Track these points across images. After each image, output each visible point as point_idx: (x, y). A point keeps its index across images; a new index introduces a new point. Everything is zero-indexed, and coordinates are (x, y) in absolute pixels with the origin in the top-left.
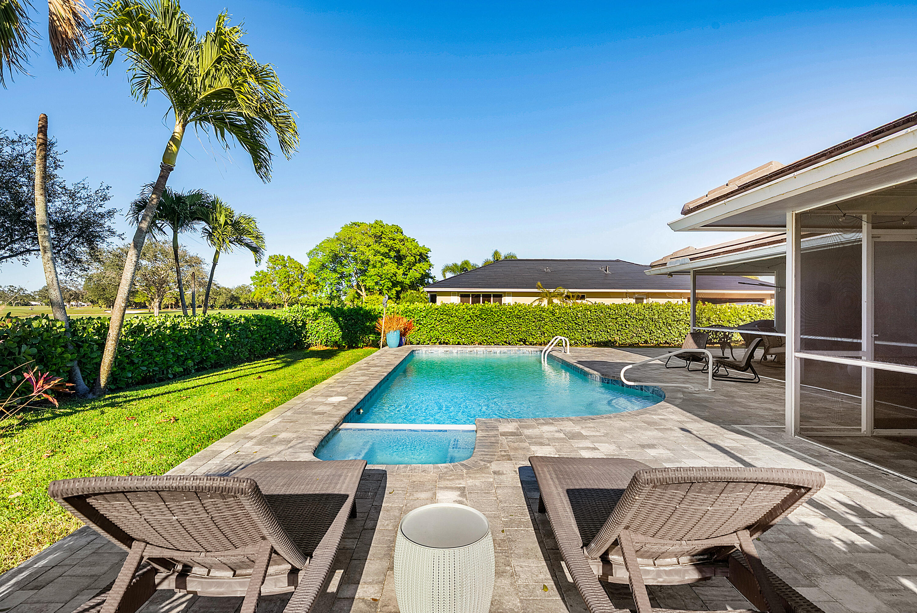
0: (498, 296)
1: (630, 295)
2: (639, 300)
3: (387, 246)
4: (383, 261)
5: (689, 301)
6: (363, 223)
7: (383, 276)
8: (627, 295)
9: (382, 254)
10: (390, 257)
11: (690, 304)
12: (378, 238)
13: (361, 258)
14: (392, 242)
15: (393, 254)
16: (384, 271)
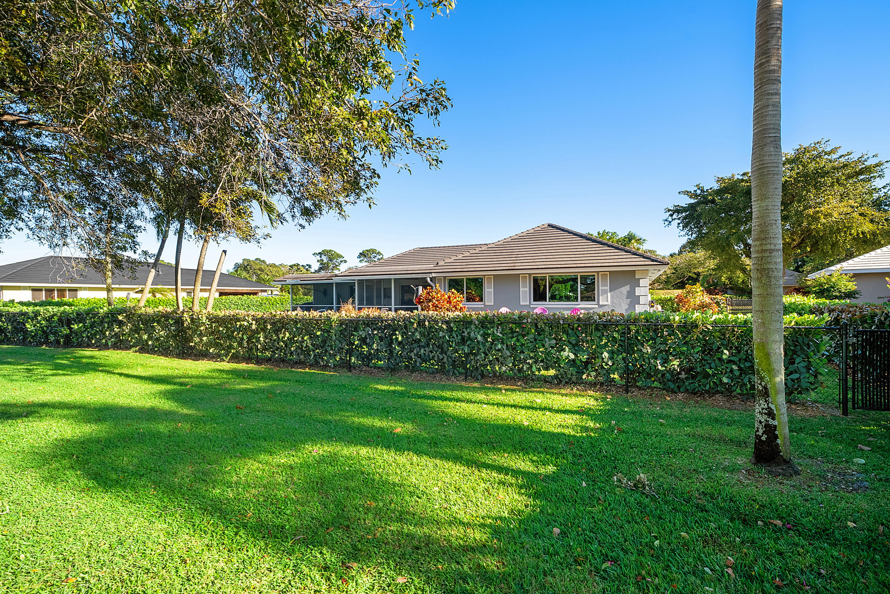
0: (75, 290)
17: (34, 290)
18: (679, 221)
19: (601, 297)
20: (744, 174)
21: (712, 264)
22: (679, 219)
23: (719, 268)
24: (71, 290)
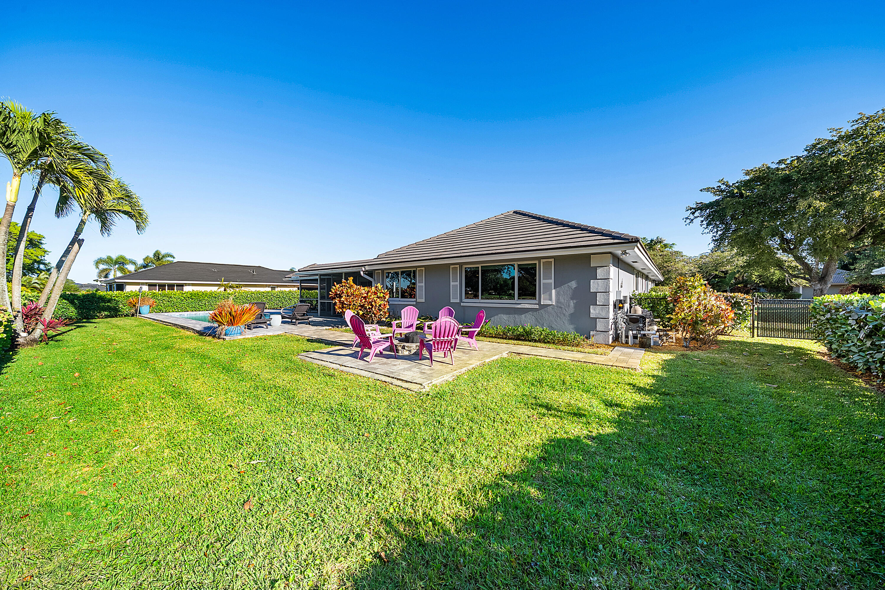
0: (182, 285)
1: (268, 286)
2: (273, 288)
5: (298, 289)
8: (266, 286)
11: (299, 291)
17: (150, 285)
18: (702, 219)
19: (542, 296)
20: (780, 162)
21: (741, 261)
22: (702, 216)
23: (749, 265)
24: (178, 285)
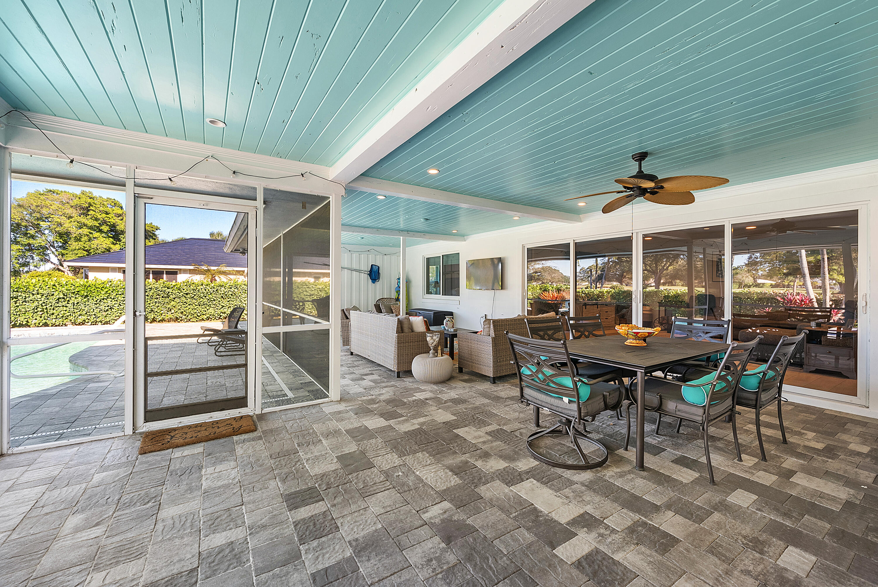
0: (175, 274)
3: (96, 219)
4: (91, 236)
6: (65, 192)
7: (92, 251)
9: (91, 228)
10: (101, 231)
12: (85, 211)
13: (57, 229)
14: (104, 215)
15: (105, 228)
16: (92, 246)
